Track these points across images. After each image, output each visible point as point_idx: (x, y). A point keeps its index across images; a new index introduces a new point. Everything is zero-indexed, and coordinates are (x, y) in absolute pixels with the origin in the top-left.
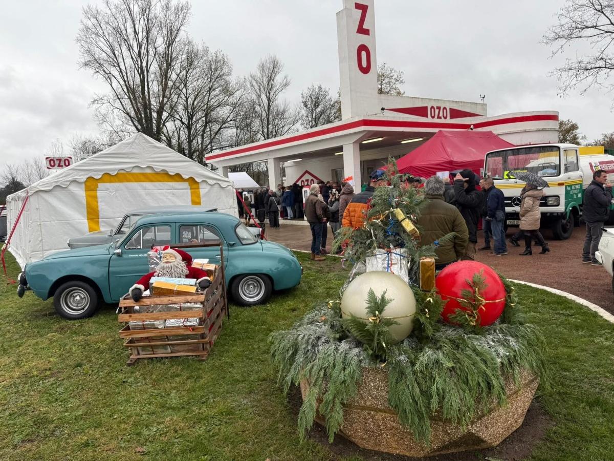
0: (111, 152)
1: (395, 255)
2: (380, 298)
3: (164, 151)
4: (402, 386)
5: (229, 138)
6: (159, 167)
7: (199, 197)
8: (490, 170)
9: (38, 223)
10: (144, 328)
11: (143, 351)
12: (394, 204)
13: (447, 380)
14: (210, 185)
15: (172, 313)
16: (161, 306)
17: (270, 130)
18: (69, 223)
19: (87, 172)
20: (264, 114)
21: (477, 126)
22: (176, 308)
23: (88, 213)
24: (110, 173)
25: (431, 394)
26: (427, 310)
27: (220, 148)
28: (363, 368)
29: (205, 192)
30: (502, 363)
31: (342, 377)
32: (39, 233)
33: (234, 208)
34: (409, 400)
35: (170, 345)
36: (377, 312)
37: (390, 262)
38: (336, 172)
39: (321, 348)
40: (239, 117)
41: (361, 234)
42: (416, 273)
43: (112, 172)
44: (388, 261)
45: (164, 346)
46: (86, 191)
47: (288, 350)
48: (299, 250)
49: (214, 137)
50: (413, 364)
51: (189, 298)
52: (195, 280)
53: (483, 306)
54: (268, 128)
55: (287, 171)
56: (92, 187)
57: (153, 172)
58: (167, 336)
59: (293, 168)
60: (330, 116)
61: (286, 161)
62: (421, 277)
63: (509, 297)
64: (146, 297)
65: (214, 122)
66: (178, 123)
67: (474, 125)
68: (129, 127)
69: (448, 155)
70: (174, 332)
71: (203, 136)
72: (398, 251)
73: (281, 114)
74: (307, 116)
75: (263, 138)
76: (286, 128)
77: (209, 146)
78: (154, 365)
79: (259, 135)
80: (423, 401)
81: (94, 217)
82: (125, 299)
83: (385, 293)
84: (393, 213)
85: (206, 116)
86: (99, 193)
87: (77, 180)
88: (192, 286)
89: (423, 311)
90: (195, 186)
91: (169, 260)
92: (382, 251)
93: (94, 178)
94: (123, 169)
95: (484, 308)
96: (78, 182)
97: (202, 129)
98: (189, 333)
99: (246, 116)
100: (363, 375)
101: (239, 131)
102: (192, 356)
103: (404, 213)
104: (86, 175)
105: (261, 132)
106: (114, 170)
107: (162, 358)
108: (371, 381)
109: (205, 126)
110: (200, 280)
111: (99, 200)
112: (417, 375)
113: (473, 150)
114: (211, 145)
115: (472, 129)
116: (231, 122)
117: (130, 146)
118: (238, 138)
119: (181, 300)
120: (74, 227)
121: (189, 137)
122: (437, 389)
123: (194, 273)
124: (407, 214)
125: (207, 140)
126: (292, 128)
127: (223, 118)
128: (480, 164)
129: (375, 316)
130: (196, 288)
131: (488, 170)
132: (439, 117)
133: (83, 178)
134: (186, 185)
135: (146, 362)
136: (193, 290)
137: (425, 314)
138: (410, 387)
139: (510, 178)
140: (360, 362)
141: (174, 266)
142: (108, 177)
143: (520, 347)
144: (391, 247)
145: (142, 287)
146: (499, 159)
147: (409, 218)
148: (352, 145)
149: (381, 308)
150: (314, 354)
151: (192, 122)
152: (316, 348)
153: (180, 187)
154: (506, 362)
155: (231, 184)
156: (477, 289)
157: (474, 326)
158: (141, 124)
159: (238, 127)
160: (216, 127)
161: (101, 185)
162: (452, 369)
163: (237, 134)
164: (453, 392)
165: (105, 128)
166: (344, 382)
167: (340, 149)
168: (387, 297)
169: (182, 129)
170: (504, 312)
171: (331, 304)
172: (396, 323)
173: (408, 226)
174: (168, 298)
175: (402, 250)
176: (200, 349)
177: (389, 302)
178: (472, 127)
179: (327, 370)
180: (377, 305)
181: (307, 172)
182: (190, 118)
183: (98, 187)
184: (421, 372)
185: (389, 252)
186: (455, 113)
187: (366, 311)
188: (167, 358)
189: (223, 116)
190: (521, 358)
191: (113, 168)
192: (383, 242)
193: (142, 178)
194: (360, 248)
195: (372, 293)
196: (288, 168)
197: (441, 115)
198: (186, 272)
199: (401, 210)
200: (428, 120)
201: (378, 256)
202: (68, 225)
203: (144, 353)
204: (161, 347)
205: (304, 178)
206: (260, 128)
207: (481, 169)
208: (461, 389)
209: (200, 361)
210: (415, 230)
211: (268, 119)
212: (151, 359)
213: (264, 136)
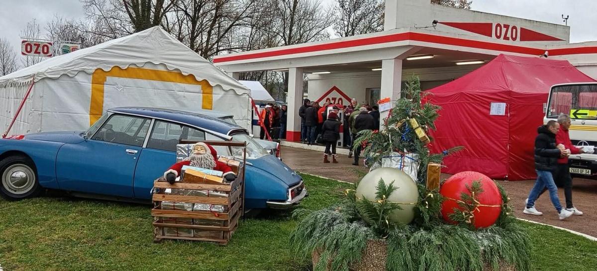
0: (126, 44)
1: (407, 158)
2: (389, 186)
3: (180, 49)
4: (397, 253)
5: (241, 38)
6: (172, 65)
7: (211, 102)
8: (555, 107)
9: (40, 113)
10: (174, 208)
11: (168, 232)
12: (410, 114)
13: (435, 253)
14: (224, 90)
15: (201, 198)
16: (191, 191)
17: (293, 33)
18: (70, 116)
19: (97, 63)
20: (288, 11)
21: (552, 53)
22: (204, 194)
23: (92, 107)
24: (120, 67)
25: (420, 261)
26: (427, 203)
27: (228, 49)
28: (368, 240)
29: (219, 98)
30: (485, 251)
31: (351, 245)
32: (39, 123)
33: (248, 119)
34: (402, 263)
35: (194, 228)
36: (384, 196)
37: (402, 164)
38: (372, 91)
39: (335, 227)
40: (257, 14)
41: (380, 137)
42: (424, 175)
43: (123, 66)
44: (401, 163)
45: (188, 230)
46: (92, 83)
47: (307, 228)
48: (317, 176)
49: (223, 35)
50: (408, 239)
51: (217, 187)
52: (222, 172)
53: (478, 207)
54: (291, 30)
55: (311, 85)
56: (100, 80)
57: (165, 70)
58: (193, 219)
59: (318, 82)
60: (373, 21)
61: (311, 73)
62: (427, 178)
63: (506, 206)
64: (178, 182)
65: (226, 16)
66: (181, 13)
67: (548, 51)
68: (121, 13)
69: (507, 85)
70: (201, 216)
71: (209, 33)
72: (410, 155)
73: (309, 14)
74: (342, 20)
75: (283, 42)
76: (314, 32)
77: (216, 46)
78: (178, 245)
79: (279, 38)
80: (412, 265)
81: (97, 113)
82: (158, 181)
83: (392, 183)
84: (409, 122)
85: (217, 8)
86: (106, 88)
87: (85, 70)
88: (219, 177)
89: (423, 203)
90: (208, 90)
91: (199, 152)
92: (397, 154)
93: (103, 70)
94: (135, 64)
95: (479, 210)
96: (86, 73)
97: (210, 23)
98: (214, 218)
99: (265, 13)
100: (368, 247)
101: (254, 30)
102: (213, 242)
103: (418, 123)
104: (96, 66)
105: (282, 35)
106: (125, 64)
107: (185, 240)
108: (374, 251)
109: (214, 21)
110: (225, 174)
111: (105, 94)
112: (410, 247)
113: (540, 81)
114: (218, 44)
115: (546, 56)
116: (246, 19)
117: (145, 39)
118: (253, 39)
119: (209, 187)
120: (75, 121)
121: (193, 32)
122: (426, 259)
123: (221, 167)
124: (422, 124)
125: (214, 38)
126: (322, 32)
127: (237, 12)
128: (543, 98)
129: (382, 199)
130: (222, 179)
131: (553, 106)
132: (506, 38)
133: (92, 69)
134: (198, 88)
135: (171, 242)
136: (220, 180)
137: (425, 206)
138: (404, 255)
139: (577, 118)
140: (367, 236)
141: (204, 158)
142: (118, 71)
143: (504, 242)
144: (405, 151)
145: (176, 172)
146: (569, 95)
147: (423, 128)
148: (394, 60)
149: (387, 193)
150: (329, 232)
151: (198, 14)
152: (332, 227)
153: (192, 90)
154: (487, 250)
155: (247, 92)
156: (473, 192)
157: (469, 223)
158: (136, 11)
159: (254, 25)
160: (226, 24)
161: (109, 79)
162: (440, 247)
163: (251, 34)
164: (437, 262)
165: (93, 11)
166: (352, 249)
167: (379, 64)
168: (394, 185)
169: (185, 21)
170: (499, 218)
171: (348, 192)
172: (399, 208)
173: (421, 133)
174: (198, 185)
175: (414, 155)
176: (220, 237)
177: (395, 189)
178: (546, 53)
179: (339, 240)
180: (385, 191)
181: (335, 88)
182: (197, 9)
183: (106, 81)
184: (414, 244)
185: (402, 156)
186: (527, 35)
187: (376, 195)
188: (190, 240)
189: (238, 11)
190: (503, 251)
191: (124, 62)
192: (399, 146)
193: (153, 75)
194: (378, 149)
195: (382, 182)
196: (312, 82)
197: (509, 35)
198: (214, 164)
199: (416, 120)
200: (493, 40)
201: (393, 158)
202: (70, 118)
203: (169, 234)
204: (186, 230)
205: (330, 96)
206: (282, 30)
207: (545, 104)
208: (445, 260)
209: (220, 246)
210: (426, 138)
211: (292, 19)
212: (175, 240)
213: (285, 40)
